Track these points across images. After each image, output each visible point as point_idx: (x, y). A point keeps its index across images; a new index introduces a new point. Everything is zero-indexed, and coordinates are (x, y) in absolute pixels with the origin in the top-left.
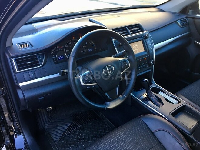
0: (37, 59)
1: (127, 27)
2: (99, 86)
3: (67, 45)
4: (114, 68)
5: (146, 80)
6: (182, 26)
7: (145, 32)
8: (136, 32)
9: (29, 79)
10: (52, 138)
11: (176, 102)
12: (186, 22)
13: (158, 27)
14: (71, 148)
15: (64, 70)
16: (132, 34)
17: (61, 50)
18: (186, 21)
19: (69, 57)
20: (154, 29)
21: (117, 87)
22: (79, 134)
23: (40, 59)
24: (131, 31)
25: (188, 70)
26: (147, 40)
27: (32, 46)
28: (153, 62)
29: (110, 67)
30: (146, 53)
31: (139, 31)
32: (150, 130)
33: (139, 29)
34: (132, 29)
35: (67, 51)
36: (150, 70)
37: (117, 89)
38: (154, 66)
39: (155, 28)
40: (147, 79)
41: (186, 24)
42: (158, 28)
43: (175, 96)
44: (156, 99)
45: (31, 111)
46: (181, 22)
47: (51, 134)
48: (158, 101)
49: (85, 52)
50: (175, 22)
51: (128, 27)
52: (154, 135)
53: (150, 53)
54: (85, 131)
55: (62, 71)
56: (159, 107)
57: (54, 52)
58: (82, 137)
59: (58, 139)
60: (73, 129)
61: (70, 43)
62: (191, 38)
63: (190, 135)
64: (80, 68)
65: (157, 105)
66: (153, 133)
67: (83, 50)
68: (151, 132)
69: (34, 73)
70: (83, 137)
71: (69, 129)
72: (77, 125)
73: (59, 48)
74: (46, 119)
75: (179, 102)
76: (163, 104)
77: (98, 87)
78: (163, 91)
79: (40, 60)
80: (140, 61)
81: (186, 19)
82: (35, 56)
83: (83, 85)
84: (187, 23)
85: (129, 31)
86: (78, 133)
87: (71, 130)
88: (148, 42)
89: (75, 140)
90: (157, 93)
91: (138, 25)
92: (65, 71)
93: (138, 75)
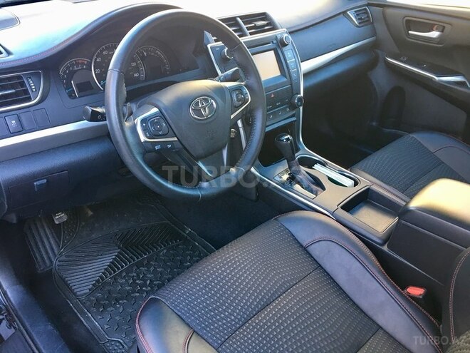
0: (23, 84)
1: (239, 19)
2: (182, 144)
3: (97, 57)
4: (214, 103)
5: (286, 137)
6: (360, 23)
7: (281, 33)
8: (260, 30)
9: (7, 133)
10: (70, 289)
11: (350, 182)
12: (366, 16)
13: (307, 23)
14: (120, 307)
15: (96, 107)
16: (251, 34)
17: (83, 69)
18: (367, 13)
19: (104, 86)
20: (298, 25)
21: (224, 147)
22: (138, 276)
23: (30, 84)
24: (248, 29)
25: (374, 124)
26: (284, 49)
27: (9, 53)
28: (300, 99)
29: (206, 101)
30: (285, 79)
31: (266, 28)
32: (299, 242)
33: (267, 25)
34: (250, 23)
35: (98, 71)
36: (294, 119)
37: (225, 153)
38: (301, 108)
39: (302, 24)
40: (289, 136)
41: (367, 19)
42: (307, 25)
43: (348, 172)
44: (310, 180)
45: (15, 221)
46: (357, 14)
47: (69, 282)
48: (313, 184)
49: (143, 76)
50: (344, 13)
51: (241, 17)
52: (308, 253)
53: (294, 79)
54: (152, 269)
55: (90, 109)
56: (316, 195)
57: (65, 73)
58: (145, 281)
59: (88, 291)
60: (122, 267)
61: (104, 53)
62: (379, 51)
63: (382, 245)
64: (134, 107)
65: (311, 191)
66: (305, 249)
67: (138, 72)
68: (301, 246)
69: (19, 120)
70: (148, 282)
71: (112, 266)
72: (131, 258)
73: (77, 64)
74: (54, 247)
75: (356, 184)
76: (324, 189)
77: (181, 146)
78: (323, 164)
79: (30, 87)
80: (273, 96)
81: (365, 9)
82: (19, 77)
83: (146, 142)
84: (368, 17)
85: (244, 27)
86: (135, 274)
87: (119, 269)
88: (289, 53)
89: (128, 288)
90: (311, 167)
91: (263, 16)
92: (99, 110)
93: (267, 129)
